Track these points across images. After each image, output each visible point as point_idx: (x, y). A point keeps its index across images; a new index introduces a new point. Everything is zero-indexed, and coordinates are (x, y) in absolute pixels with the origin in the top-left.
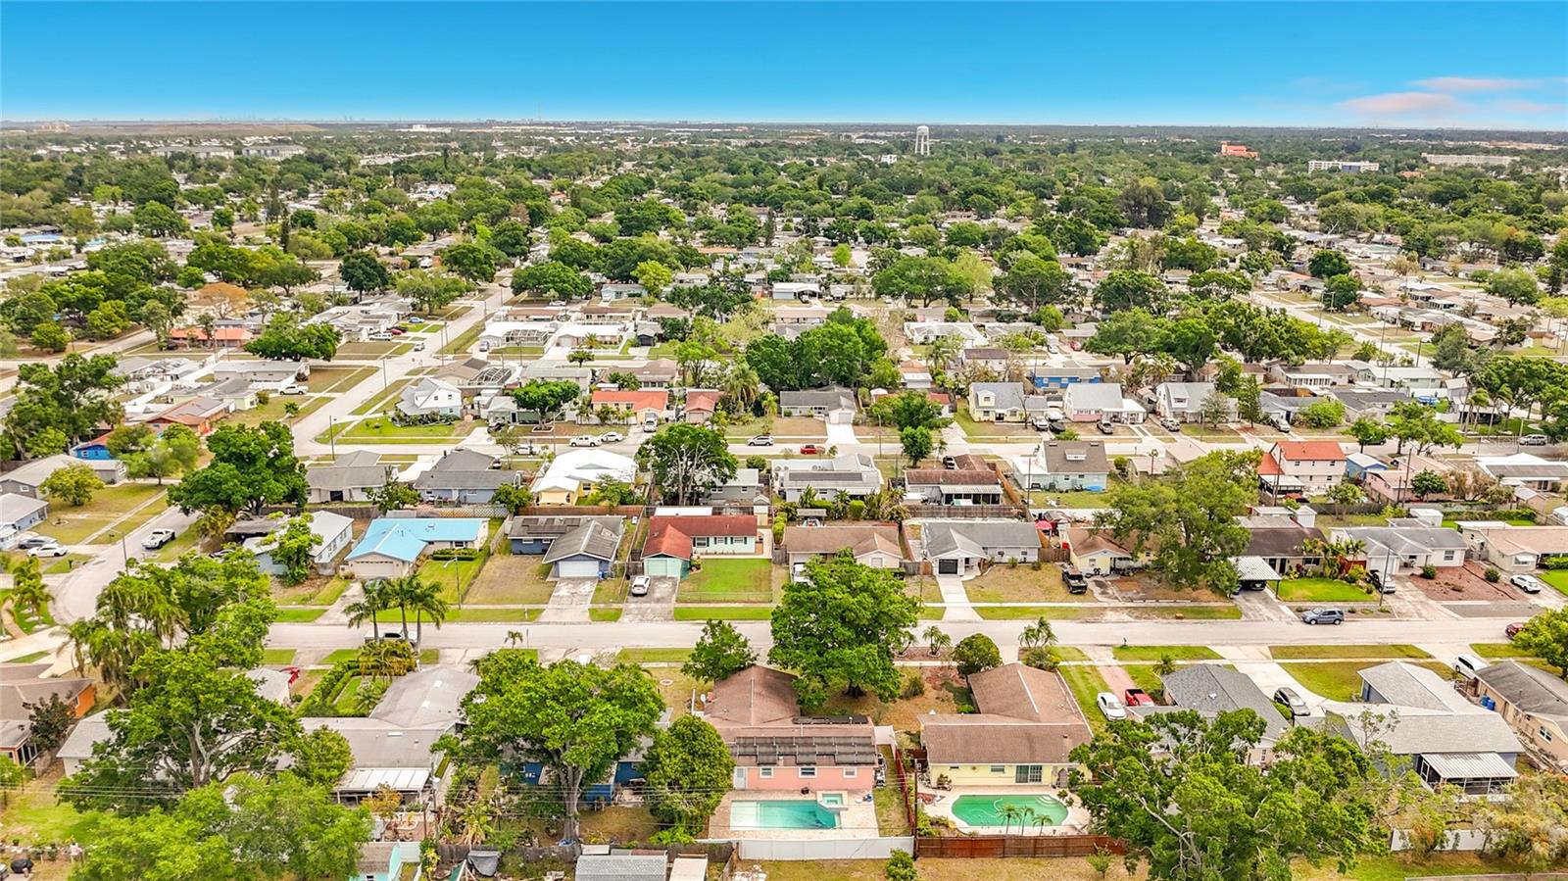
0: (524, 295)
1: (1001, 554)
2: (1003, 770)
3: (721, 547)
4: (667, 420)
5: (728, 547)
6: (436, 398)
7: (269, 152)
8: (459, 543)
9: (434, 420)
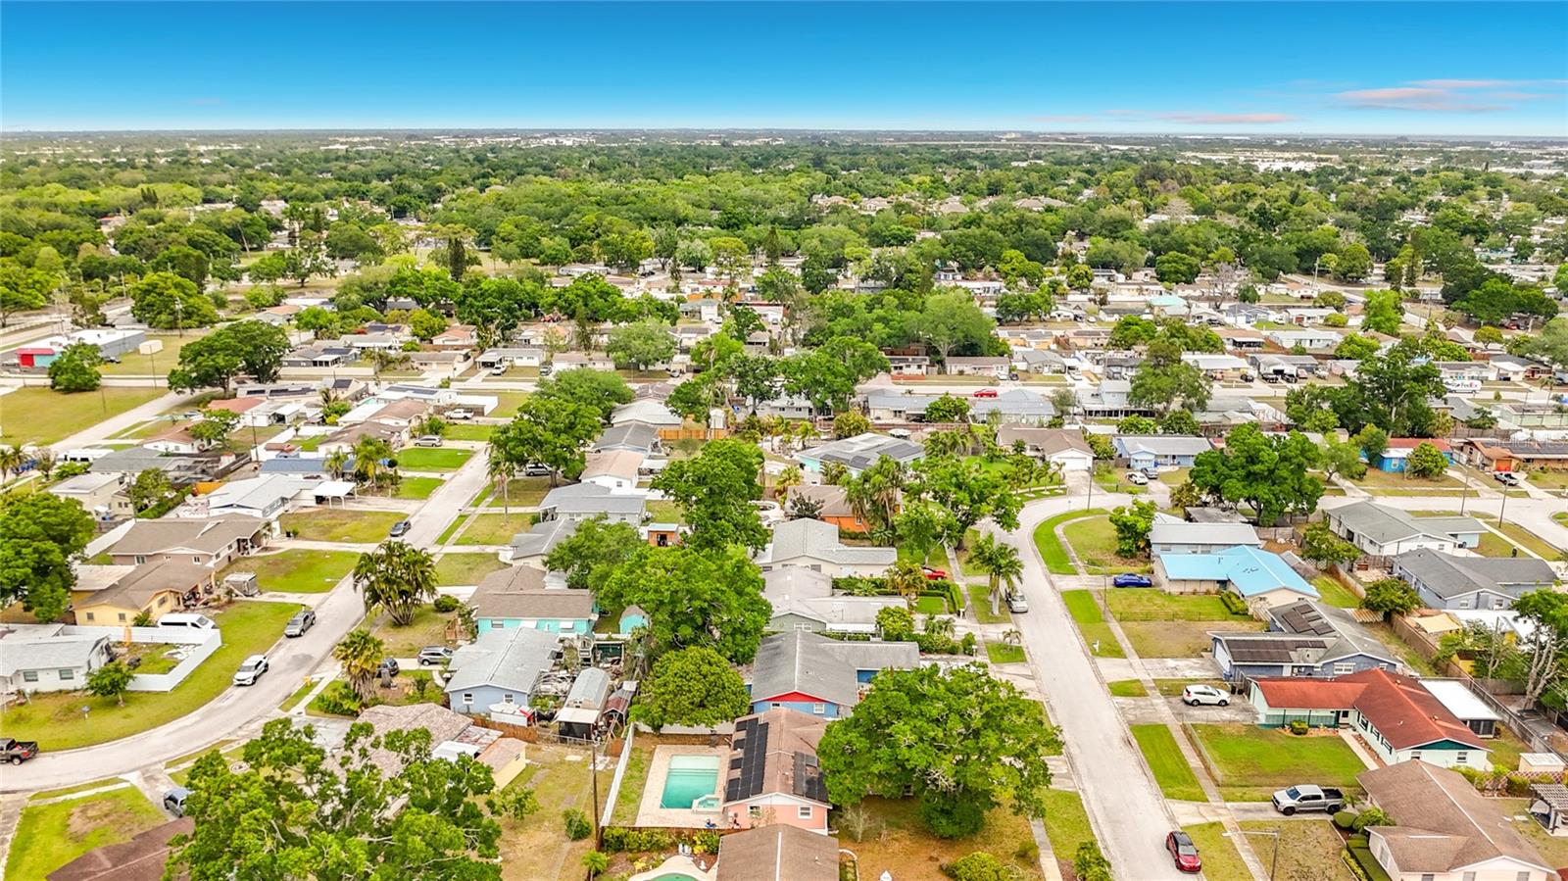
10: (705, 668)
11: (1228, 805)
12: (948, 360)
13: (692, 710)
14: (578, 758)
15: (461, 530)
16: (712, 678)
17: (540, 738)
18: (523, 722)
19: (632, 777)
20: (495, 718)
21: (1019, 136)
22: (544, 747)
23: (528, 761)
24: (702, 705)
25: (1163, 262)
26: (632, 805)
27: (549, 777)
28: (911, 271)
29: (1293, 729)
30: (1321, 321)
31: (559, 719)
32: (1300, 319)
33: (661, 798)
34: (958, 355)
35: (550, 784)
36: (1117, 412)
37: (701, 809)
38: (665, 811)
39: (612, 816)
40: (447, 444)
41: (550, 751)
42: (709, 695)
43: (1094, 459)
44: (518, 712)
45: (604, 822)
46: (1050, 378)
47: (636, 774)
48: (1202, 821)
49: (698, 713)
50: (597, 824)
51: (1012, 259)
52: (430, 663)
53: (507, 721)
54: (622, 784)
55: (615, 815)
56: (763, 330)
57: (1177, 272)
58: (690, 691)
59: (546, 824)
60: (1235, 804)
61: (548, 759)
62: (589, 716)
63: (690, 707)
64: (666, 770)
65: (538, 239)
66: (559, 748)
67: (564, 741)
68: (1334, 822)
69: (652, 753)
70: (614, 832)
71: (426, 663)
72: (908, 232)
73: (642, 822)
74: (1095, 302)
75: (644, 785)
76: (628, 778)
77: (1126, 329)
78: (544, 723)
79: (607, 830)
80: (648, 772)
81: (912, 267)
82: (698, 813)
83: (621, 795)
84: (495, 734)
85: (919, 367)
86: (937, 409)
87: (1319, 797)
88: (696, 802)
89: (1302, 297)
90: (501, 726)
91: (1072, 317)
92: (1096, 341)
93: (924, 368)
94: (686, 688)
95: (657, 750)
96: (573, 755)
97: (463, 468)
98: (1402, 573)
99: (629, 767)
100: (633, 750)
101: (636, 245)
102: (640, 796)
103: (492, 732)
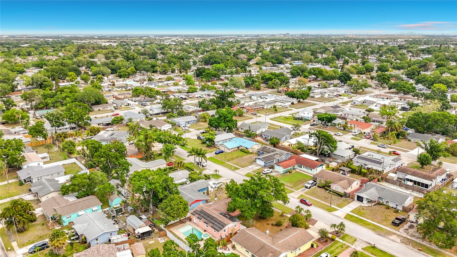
0: (393, 90)
1: (387, 202)
2: (248, 252)
3: (304, 169)
4: (365, 133)
5: (306, 170)
6: (304, 113)
7: (395, 44)
8: (247, 148)
9: (302, 119)
11: (298, 191)
12: (94, 107)
14: (153, 242)
17: (135, 241)
21: (8, 36)
25: (120, 72)
28: (45, 81)
29: (290, 173)
30: (172, 84)
32: (167, 84)
36: (159, 113)
43: (172, 126)
44: (123, 237)
46: (124, 108)
48: (299, 196)
51: (71, 75)
53: (120, 241)
56: (16, 106)
57: (125, 75)
60: (299, 190)
61: (145, 246)
66: (144, 242)
67: (144, 239)
68: (318, 187)
72: (23, 69)
74: (111, 85)
77: (136, 91)
81: (45, 80)
84: (127, 245)
86: (115, 121)
87: (313, 183)
89: (159, 79)
91: (108, 90)
92: (125, 96)
95: (172, 230)
96: (150, 242)
98: (266, 136)
103: (125, 245)
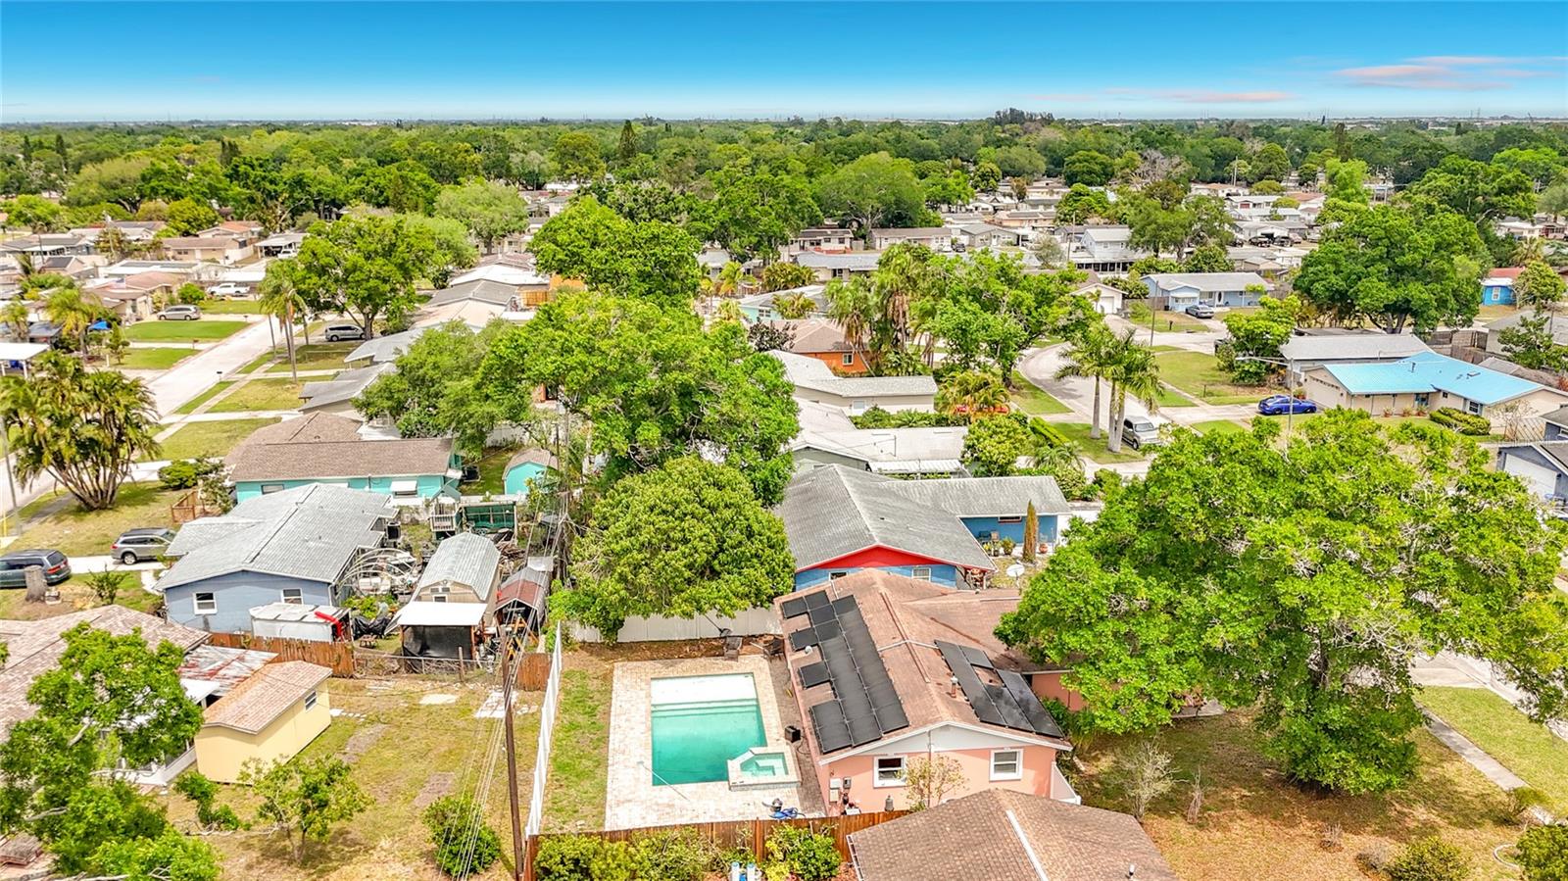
8: (1473, 405)
10: (711, 495)
12: (876, 233)
13: (689, 582)
14: (449, 698)
15: (220, 397)
16: (727, 514)
17: (361, 664)
18: (324, 634)
19: (573, 726)
20: (260, 631)
22: (371, 684)
23: (336, 712)
24: (709, 572)
25: (1073, 163)
26: (586, 784)
27: (384, 741)
31: (401, 622)
32: (1244, 206)
33: (649, 763)
34: (882, 226)
35: (388, 754)
36: (1113, 264)
37: (748, 778)
38: (667, 792)
39: (546, 812)
40: (206, 318)
41: (388, 690)
42: (722, 550)
43: (1124, 297)
44: (311, 617)
45: (533, 823)
47: (582, 720)
49: (705, 589)
50: (517, 831)
52: (138, 561)
53: (286, 635)
54: (556, 743)
55: (553, 808)
57: (1090, 173)
58: (685, 541)
59: (385, 843)
61: (381, 705)
62: (466, 614)
63: (687, 574)
64: (644, 707)
65: (338, 161)
66: (404, 684)
67: (412, 668)
69: (607, 678)
70: (564, 848)
71: (129, 559)
73: (618, 819)
74: (1010, 197)
75: (604, 740)
76: (566, 728)
77: (1076, 201)
78: (370, 639)
79: (546, 844)
80: (608, 713)
82: (744, 787)
83: (562, 769)
84: (256, 658)
85: (842, 241)
88: (733, 766)
89: (1228, 195)
90: (274, 644)
93: (847, 242)
94: (678, 535)
95: (617, 673)
96: (437, 695)
97: (231, 339)
99: (563, 709)
100: (566, 676)
101: (459, 159)
102: (602, 763)
103: (252, 654)
